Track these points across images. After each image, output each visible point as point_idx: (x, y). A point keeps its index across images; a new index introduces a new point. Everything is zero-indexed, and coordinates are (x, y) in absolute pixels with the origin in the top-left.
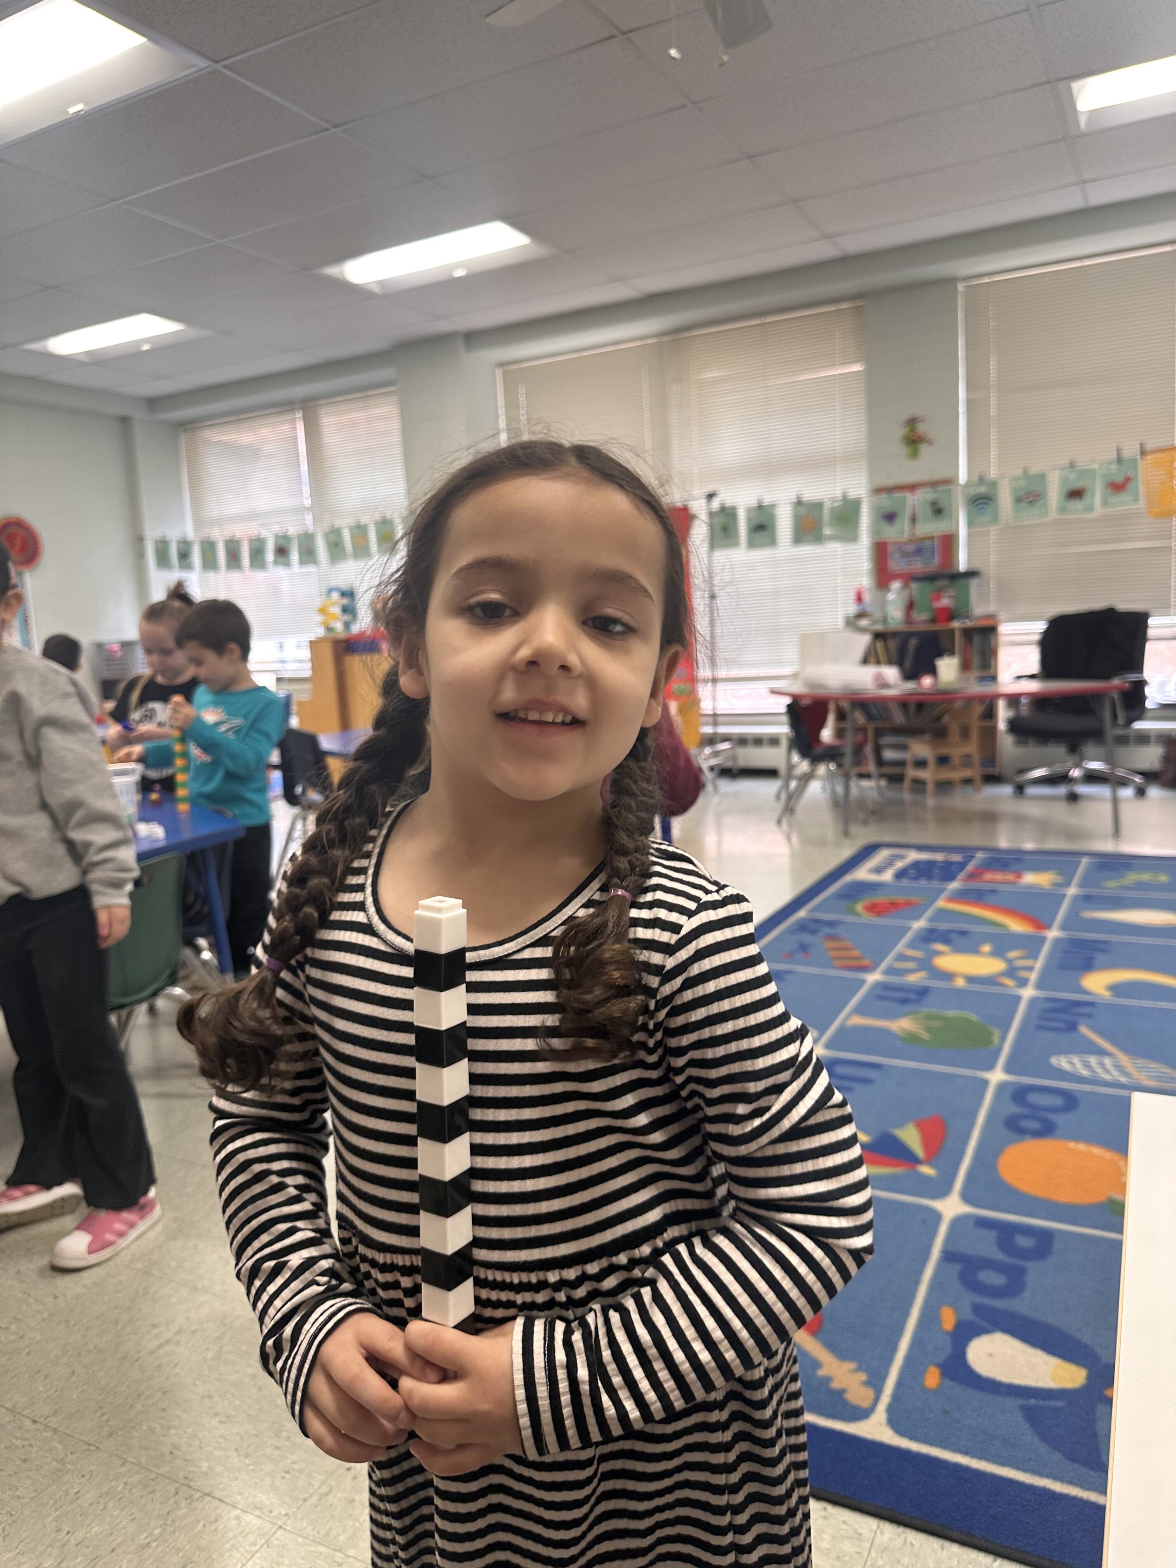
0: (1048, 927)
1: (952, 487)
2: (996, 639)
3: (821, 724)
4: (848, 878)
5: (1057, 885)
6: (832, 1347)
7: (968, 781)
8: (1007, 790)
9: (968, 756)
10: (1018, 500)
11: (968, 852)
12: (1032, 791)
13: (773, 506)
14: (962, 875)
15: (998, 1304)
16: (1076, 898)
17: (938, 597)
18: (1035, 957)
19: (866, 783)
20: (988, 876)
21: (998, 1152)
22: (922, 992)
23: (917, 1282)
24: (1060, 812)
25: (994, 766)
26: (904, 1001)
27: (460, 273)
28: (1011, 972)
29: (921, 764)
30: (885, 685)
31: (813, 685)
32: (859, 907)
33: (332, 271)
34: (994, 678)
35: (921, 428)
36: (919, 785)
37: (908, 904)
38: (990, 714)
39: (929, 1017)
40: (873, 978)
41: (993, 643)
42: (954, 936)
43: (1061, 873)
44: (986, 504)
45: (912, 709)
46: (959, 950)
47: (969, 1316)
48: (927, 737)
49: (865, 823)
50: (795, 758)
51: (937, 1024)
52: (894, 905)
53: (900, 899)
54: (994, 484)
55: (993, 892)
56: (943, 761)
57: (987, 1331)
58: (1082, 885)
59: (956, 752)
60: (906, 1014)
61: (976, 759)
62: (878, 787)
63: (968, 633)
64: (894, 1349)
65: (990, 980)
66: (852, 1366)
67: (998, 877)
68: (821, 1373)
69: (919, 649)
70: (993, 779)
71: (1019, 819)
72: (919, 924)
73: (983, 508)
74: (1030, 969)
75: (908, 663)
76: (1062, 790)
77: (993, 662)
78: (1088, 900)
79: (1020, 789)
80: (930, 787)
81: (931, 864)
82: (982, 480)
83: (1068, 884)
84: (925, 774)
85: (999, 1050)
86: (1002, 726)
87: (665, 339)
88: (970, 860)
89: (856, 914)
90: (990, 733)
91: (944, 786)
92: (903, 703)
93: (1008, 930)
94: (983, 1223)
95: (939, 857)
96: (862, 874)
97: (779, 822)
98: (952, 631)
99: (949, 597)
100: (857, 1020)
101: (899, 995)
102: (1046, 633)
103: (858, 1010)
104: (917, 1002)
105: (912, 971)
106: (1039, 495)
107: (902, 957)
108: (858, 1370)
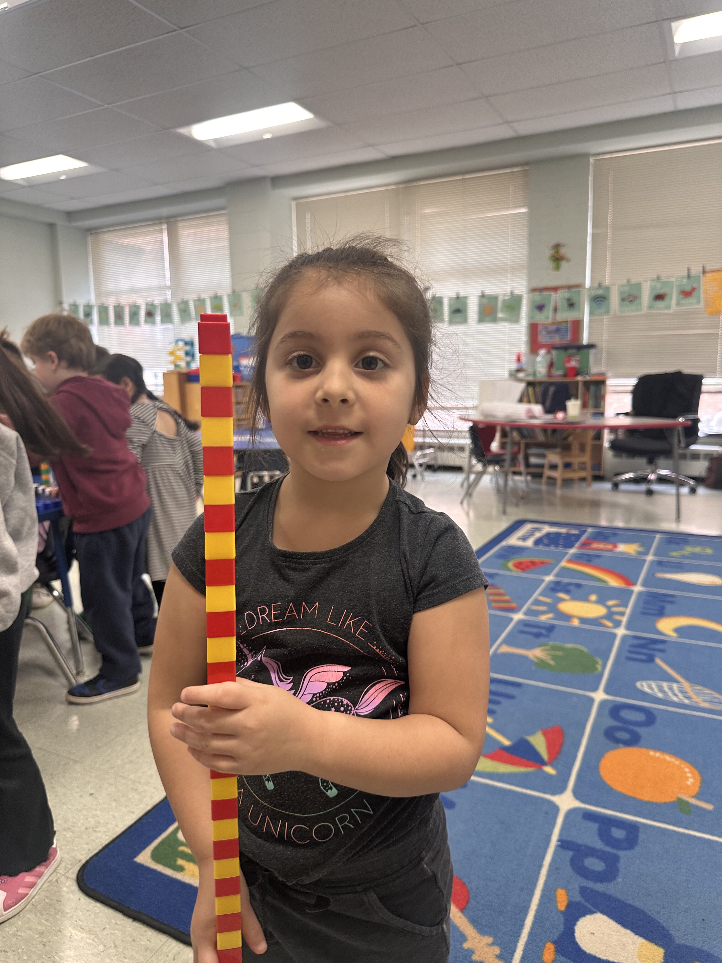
0: (634, 584)
1: (581, 289)
2: (605, 389)
3: (492, 439)
4: (504, 543)
5: (639, 553)
6: (474, 922)
7: (583, 479)
8: (608, 486)
9: (583, 463)
10: (623, 300)
11: (582, 528)
12: (623, 487)
13: (466, 298)
14: (577, 544)
15: (599, 887)
16: (652, 562)
17: (569, 361)
18: (626, 606)
19: (517, 478)
20: (595, 545)
21: (599, 757)
22: (551, 628)
23: (540, 866)
24: (641, 501)
25: (600, 470)
26: (538, 635)
27: (267, 136)
28: (609, 616)
29: (554, 467)
30: (533, 417)
31: (486, 416)
32: (510, 565)
33: (183, 131)
34: (602, 414)
35: (563, 251)
36: (552, 481)
37: (543, 563)
38: (599, 437)
39: (554, 648)
40: (518, 616)
41: (602, 392)
42: (572, 588)
43: (642, 546)
44: (602, 301)
45: (549, 432)
46: (575, 598)
47: (578, 898)
48: (558, 450)
49: (517, 505)
50: (474, 461)
51: (560, 653)
52: (533, 563)
53: (537, 559)
54: (608, 289)
55: (598, 556)
56: (567, 466)
57: (591, 912)
58: (655, 554)
59: (576, 461)
60: (539, 646)
61: (589, 465)
62: (526, 481)
63: (587, 384)
64: (522, 926)
65: (595, 622)
66: (490, 940)
67: (601, 546)
68: (466, 946)
69: (555, 394)
70: (598, 478)
71: (614, 506)
72: (549, 578)
73: (600, 304)
74: (622, 614)
75: (548, 403)
76: (643, 487)
77: (602, 403)
78: (660, 565)
79: (616, 486)
80: (559, 482)
81: (558, 534)
82: (600, 286)
83: (646, 553)
84: (557, 474)
85: (601, 675)
86: (606, 444)
87: (400, 186)
88: (583, 534)
89: (509, 570)
90: (598, 449)
91: (567, 482)
92: (544, 429)
93: (608, 585)
94: (589, 816)
95: (563, 530)
96: (513, 541)
97: (462, 503)
98: (577, 382)
99: (576, 360)
100: (505, 649)
101: (535, 630)
102: (637, 386)
103: (506, 641)
104: (547, 636)
105: (544, 613)
106: (636, 297)
107: (537, 602)
108: (493, 944)
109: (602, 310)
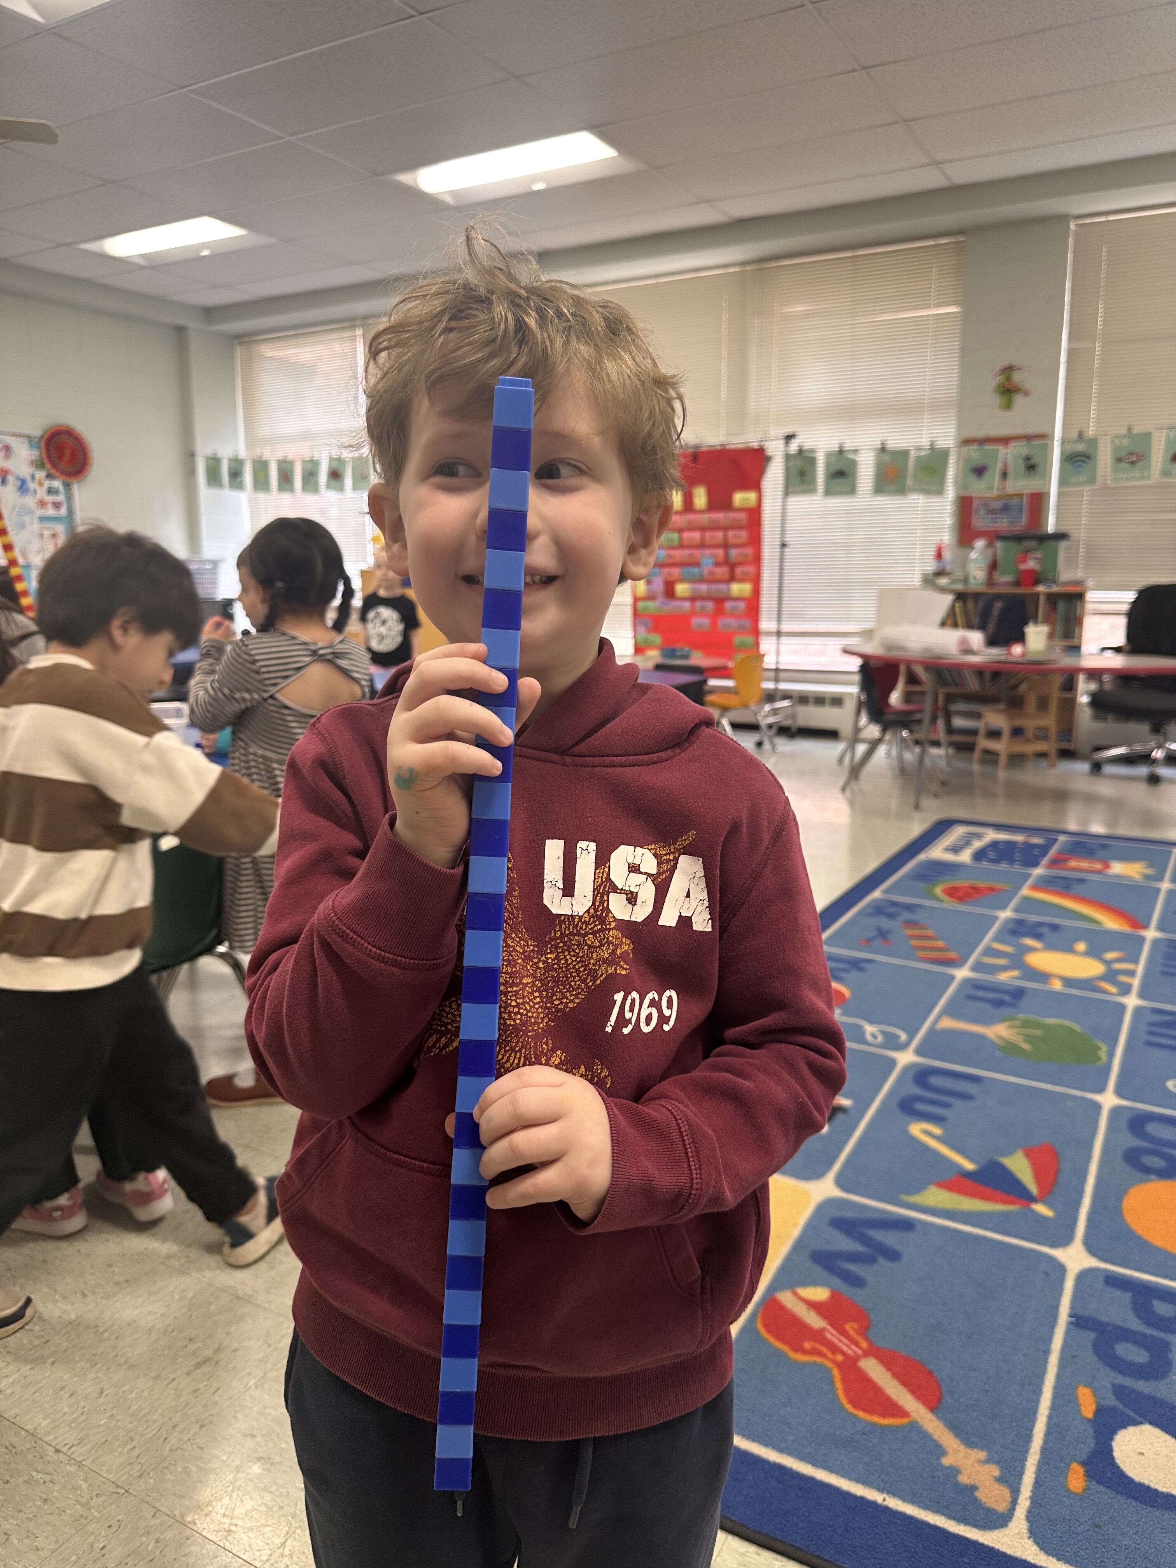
0: (1146, 926)
1: (1049, 442)
2: (1083, 607)
3: (892, 688)
4: (922, 857)
5: (1148, 877)
6: (955, 1428)
7: (1042, 755)
8: (1084, 767)
9: (1045, 729)
10: (1119, 460)
11: (1051, 834)
12: (1108, 769)
13: (854, 452)
14: (1045, 861)
15: (1142, 1386)
16: (1171, 893)
17: (1024, 561)
18: (1136, 961)
19: (934, 751)
20: (1073, 863)
21: (1121, 1195)
22: (1018, 994)
23: (1047, 1352)
24: (1138, 793)
25: (1069, 741)
26: (998, 1004)
27: (539, 186)
28: (1111, 976)
29: (994, 734)
30: (969, 651)
31: (889, 648)
32: (938, 890)
33: (404, 178)
34: (1076, 649)
35: (1017, 377)
36: (990, 757)
37: (992, 889)
38: (1069, 685)
39: (1027, 1024)
40: (962, 973)
41: (1078, 612)
42: (1044, 930)
43: (1151, 866)
44: (1084, 462)
45: (987, 677)
46: (1051, 947)
47: (1111, 1401)
48: (1002, 706)
49: (936, 795)
50: (864, 719)
51: (1038, 1032)
52: (976, 890)
53: (981, 884)
54: (1093, 442)
55: (1082, 881)
56: (1017, 732)
57: (1135, 1423)
58: (1174, 880)
59: (1030, 724)
60: (1003, 1020)
61: (1053, 732)
62: (947, 755)
63: (1052, 599)
64: (1029, 1438)
65: (1087, 984)
66: (982, 1455)
67: (1085, 865)
68: (946, 1461)
69: (1003, 613)
70: (1067, 754)
71: (1091, 799)
72: (1006, 914)
73: (1080, 466)
74: (1132, 974)
75: (991, 627)
76: (1143, 770)
77: (1077, 630)
79: (1097, 767)
80: (1003, 759)
81: (1011, 844)
82: (1081, 435)
83: (1160, 878)
84: (999, 746)
85: (1108, 1067)
86: (1084, 699)
87: (749, 268)
88: (1053, 844)
89: (936, 898)
90: (1069, 705)
91: (1016, 760)
92: (979, 671)
93: (1102, 927)
94: (1113, 1281)
95: (1019, 838)
96: (937, 852)
97: (843, 789)
98: (1037, 595)
99: (1036, 558)
100: (948, 1023)
101: (993, 996)
102: (1135, 604)
103: (949, 1011)
104: (1013, 1005)
105: (1004, 968)
106: (1142, 456)
107: (990, 952)
108: (988, 1461)
109: (1083, 478)
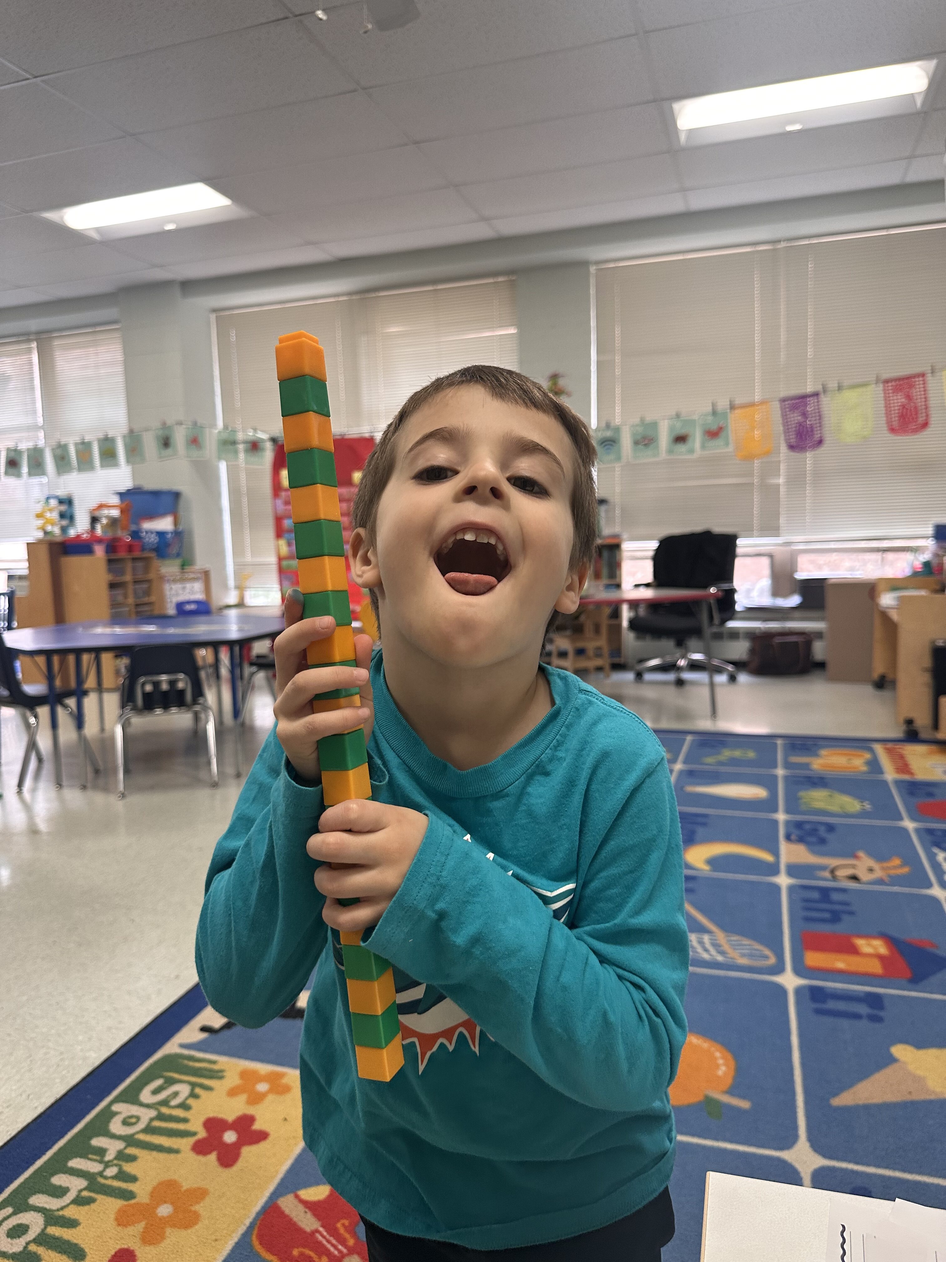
2: (620, 555)
7: (599, 669)
8: (630, 676)
9: (599, 648)
10: (636, 443)
12: (648, 677)
16: (681, 772)
24: (671, 695)
25: (619, 656)
27: (170, 227)
29: (563, 654)
33: (51, 216)
34: (618, 586)
35: (562, 382)
38: (616, 614)
41: (618, 558)
43: (672, 748)
44: (611, 445)
48: (568, 633)
54: (617, 430)
56: (580, 652)
58: (685, 762)
59: (590, 645)
61: (606, 651)
70: (618, 667)
73: (609, 448)
76: (671, 677)
77: (618, 573)
78: (691, 775)
79: (639, 675)
82: (608, 426)
83: (674, 760)
84: (566, 663)
86: (625, 623)
87: (354, 297)
90: (616, 629)
102: (658, 551)
106: (652, 440)
109: (612, 457)
